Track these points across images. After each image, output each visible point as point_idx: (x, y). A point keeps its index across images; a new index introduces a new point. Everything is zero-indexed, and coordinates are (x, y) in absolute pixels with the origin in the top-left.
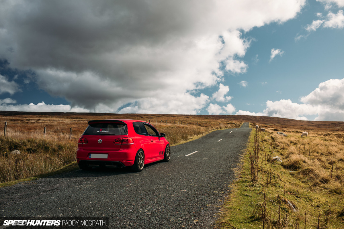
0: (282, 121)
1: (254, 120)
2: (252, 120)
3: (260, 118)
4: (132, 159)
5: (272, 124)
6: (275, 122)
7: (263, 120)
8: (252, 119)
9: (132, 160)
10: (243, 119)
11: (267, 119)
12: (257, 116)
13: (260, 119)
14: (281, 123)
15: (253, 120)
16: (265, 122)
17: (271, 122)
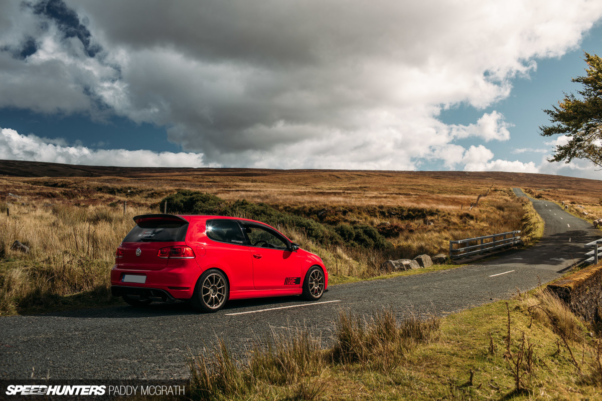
0: (566, 182)
1: (515, 181)
2: (513, 181)
3: (526, 177)
4: (189, 286)
5: (551, 188)
6: (553, 184)
7: (532, 181)
8: (511, 178)
9: (188, 288)
10: (497, 179)
11: (539, 179)
12: (520, 173)
13: (526, 179)
14: (565, 186)
15: (514, 179)
16: (536, 183)
17: (545, 184)
